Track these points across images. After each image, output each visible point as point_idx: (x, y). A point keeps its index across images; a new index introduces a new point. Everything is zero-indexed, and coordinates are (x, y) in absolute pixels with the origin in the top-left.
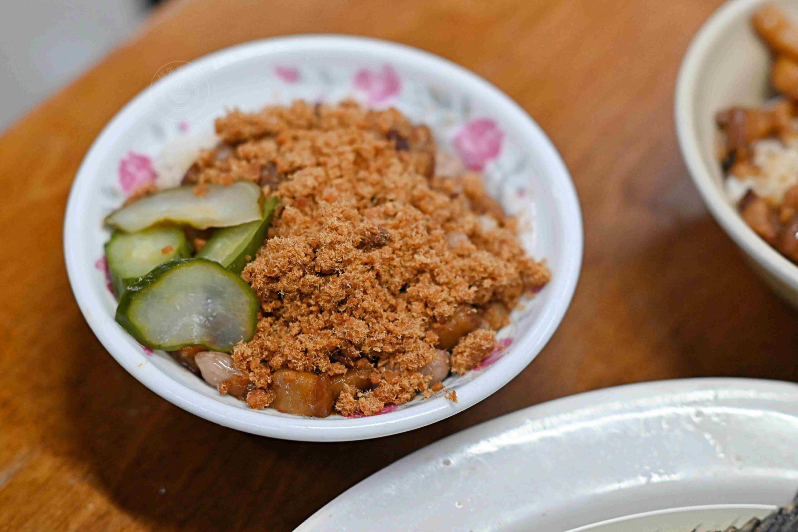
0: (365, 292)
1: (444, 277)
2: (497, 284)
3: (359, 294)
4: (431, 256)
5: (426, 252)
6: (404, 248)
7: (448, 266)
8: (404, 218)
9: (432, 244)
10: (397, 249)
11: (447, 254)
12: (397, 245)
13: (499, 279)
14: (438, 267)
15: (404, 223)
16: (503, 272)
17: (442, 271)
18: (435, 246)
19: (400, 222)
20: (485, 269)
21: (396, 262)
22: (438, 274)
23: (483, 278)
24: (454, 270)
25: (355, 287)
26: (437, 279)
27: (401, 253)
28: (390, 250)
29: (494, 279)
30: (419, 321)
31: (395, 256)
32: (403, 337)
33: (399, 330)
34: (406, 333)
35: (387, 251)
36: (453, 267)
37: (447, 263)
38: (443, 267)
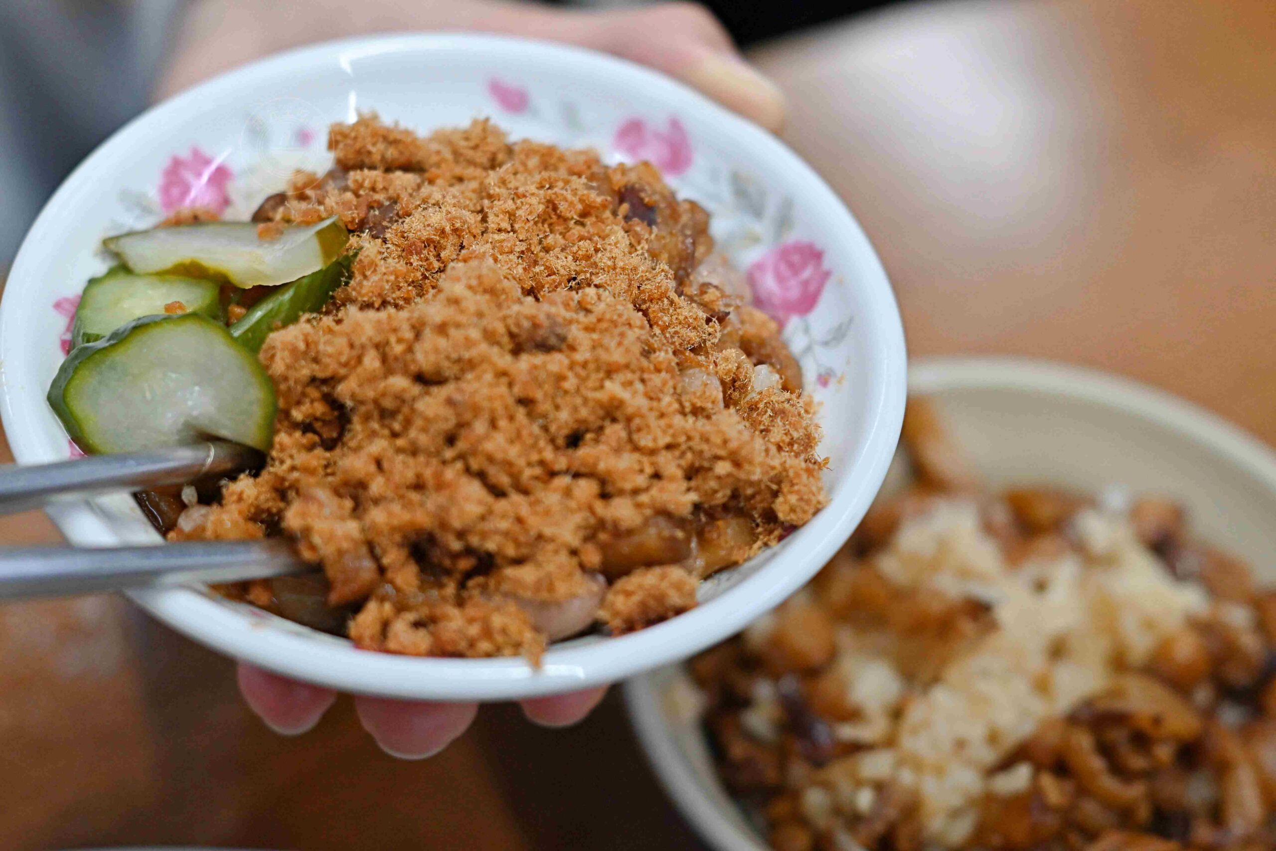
0: (493, 424)
1: (650, 437)
2: (742, 475)
3: (480, 427)
4: (635, 393)
5: (630, 383)
6: (592, 366)
7: (662, 422)
8: (608, 316)
9: (646, 376)
10: (578, 363)
11: (667, 401)
12: (579, 357)
13: (747, 467)
14: (642, 416)
15: (604, 325)
16: (759, 458)
17: (648, 426)
18: (650, 379)
19: (599, 320)
20: (725, 442)
21: (570, 383)
22: (639, 430)
23: (717, 458)
24: (671, 431)
25: (476, 410)
26: (635, 437)
27: (583, 373)
28: (566, 362)
29: (737, 464)
30: (578, 518)
31: (570, 374)
32: (540, 537)
33: (535, 523)
34: (548, 531)
35: (556, 362)
36: (670, 426)
37: (662, 415)
38: (652, 419)
